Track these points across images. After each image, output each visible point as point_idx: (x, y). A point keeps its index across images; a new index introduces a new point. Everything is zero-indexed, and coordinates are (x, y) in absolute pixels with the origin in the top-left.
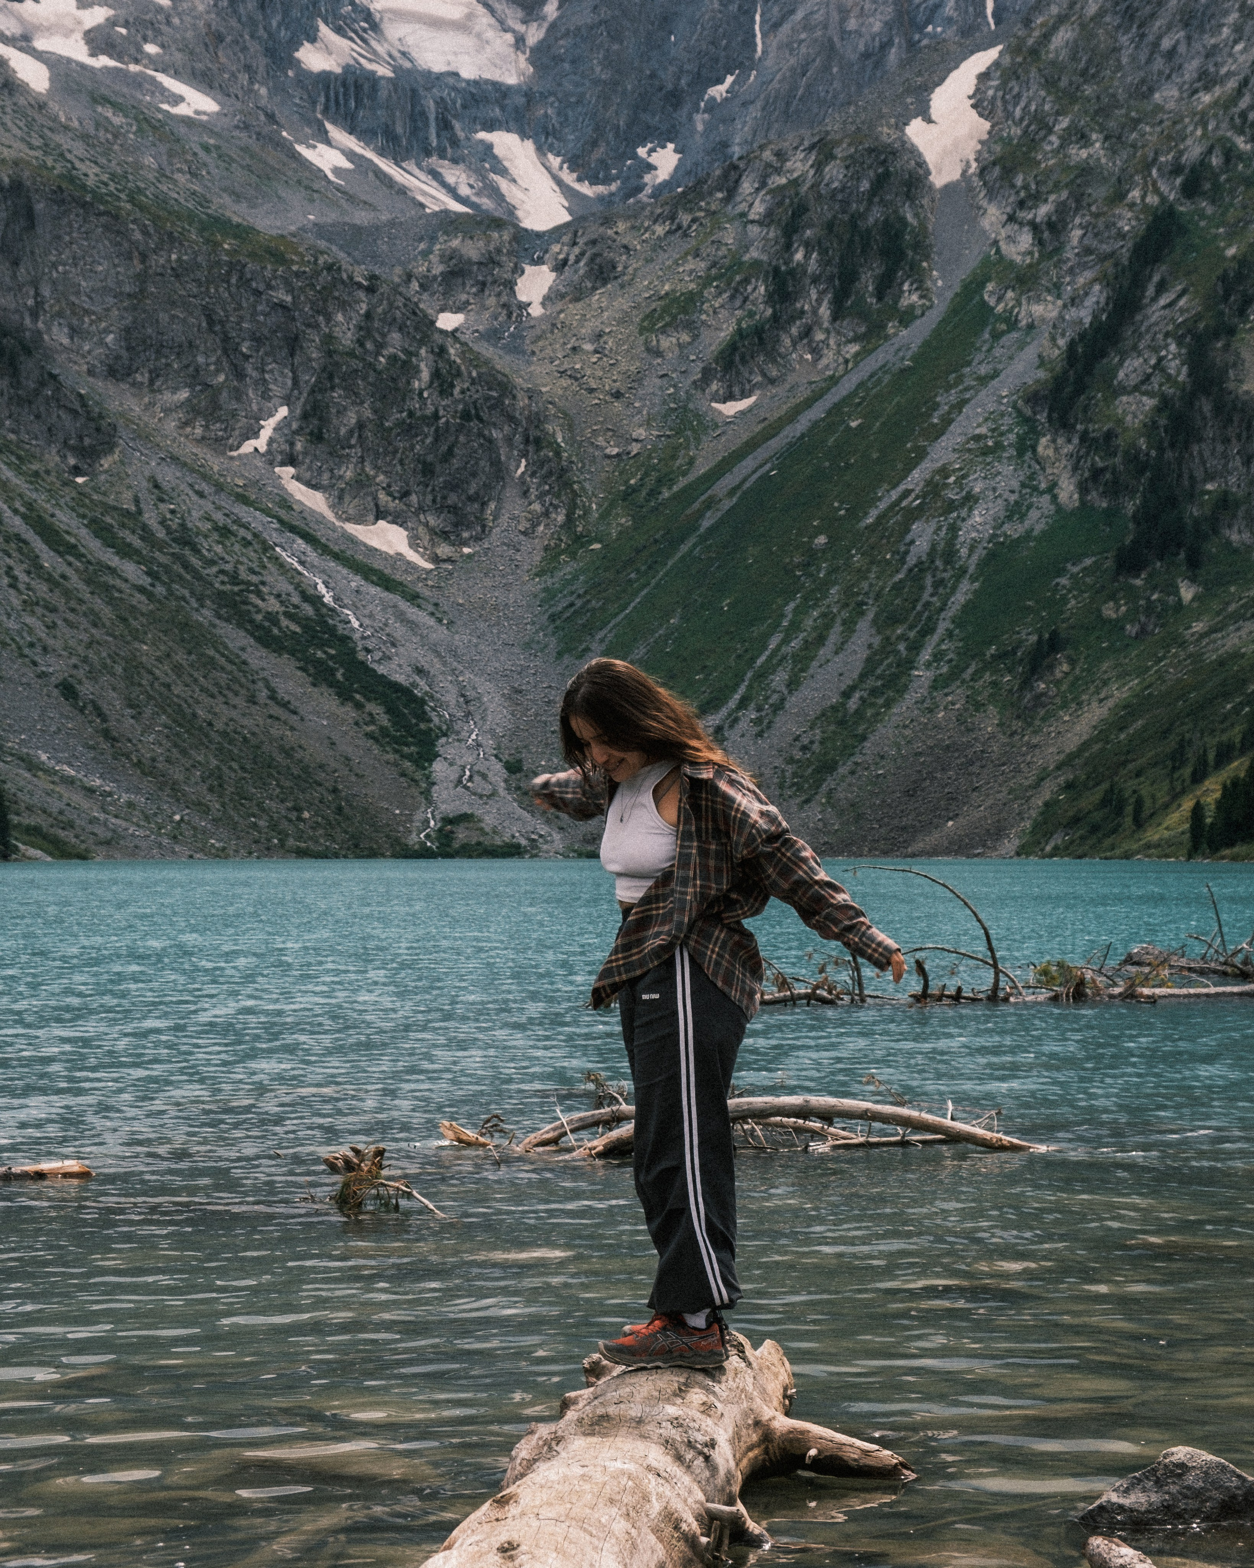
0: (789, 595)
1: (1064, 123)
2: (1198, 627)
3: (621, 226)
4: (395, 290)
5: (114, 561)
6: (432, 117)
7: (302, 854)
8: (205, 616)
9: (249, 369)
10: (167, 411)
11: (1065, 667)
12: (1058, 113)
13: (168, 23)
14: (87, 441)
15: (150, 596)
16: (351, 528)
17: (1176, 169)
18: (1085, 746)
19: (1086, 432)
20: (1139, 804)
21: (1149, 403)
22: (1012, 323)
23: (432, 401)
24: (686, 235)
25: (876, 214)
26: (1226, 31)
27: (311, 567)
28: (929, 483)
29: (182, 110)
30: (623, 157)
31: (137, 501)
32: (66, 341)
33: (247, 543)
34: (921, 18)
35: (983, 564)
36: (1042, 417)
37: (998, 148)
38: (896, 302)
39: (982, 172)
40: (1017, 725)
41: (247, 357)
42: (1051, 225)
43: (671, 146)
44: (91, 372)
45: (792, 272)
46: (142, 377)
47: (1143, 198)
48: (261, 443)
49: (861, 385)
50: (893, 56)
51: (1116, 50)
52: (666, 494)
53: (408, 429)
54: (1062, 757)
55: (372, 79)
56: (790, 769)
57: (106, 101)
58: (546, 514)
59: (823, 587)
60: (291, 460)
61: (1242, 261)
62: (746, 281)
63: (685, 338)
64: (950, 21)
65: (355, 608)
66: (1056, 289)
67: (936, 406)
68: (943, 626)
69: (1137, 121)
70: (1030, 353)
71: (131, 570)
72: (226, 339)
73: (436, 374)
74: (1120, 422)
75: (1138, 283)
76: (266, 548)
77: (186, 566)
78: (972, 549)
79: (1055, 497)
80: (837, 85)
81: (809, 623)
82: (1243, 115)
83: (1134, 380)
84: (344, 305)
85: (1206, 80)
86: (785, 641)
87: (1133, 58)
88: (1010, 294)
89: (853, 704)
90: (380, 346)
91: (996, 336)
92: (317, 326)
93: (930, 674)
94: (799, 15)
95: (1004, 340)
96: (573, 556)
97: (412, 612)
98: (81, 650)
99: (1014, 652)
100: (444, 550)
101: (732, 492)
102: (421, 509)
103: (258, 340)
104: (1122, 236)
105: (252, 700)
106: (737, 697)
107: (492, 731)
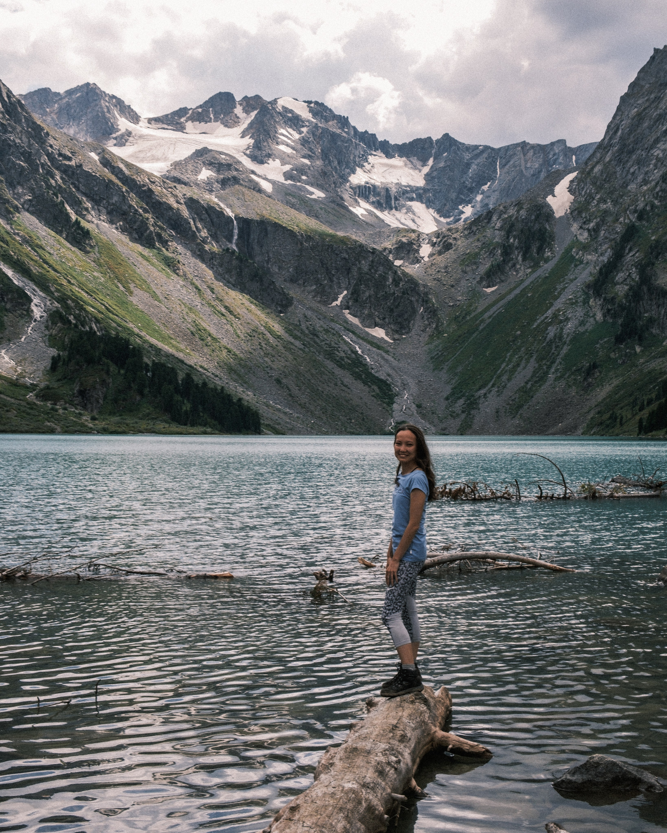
0: (508, 351)
1: (598, 196)
2: (642, 361)
3: (453, 231)
4: (381, 252)
5: (293, 340)
6: (393, 197)
7: (352, 433)
8: (321, 358)
9: (335, 279)
10: (309, 293)
11: (598, 374)
12: (597, 193)
13: (309, 169)
14: (284, 302)
15: (304, 351)
16: (367, 329)
17: (635, 211)
18: (604, 399)
19: (605, 297)
20: (622, 418)
21: (626, 288)
22: (581, 262)
23: (393, 289)
24: (475, 234)
25: (537, 226)
26: (651, 166)
27: (354, 342)
28: (554, 314)
29: (313, 197)
30: (454, 209)
31: (299, 321)
32: (277, 271)
33: (334, 335)
34: (552, 162)
35: (571, 341)
36: (591, 292)
37: (576, 205)
38: (543, 255)
39: (571, 213)
40: (582, 392)
41: (334, 275)
42: (594, 230)
43: (470, 205)
44: (285, 280)
45: (509, 246)
46: (301, 282)
47: (624, 220)
48: (338, 302)
49: (532, 282)
50: (543, 175)
51: (615, 172)
52: (468, 318)
53: (386, 297)
54: (596, 403)
55: (374, 186)
56: (508, 407)
57: (290, 194)
58: (430, 324)
59: (519, 348)
60: (348, 308)
61: (657, 241)
62: (494, 249)
63: (474, 267)
64: (560, 164)
65: (368, 355)
66: (596, 250)
67: (556, 289)
68: (558, 361)
69: (622, 196)
70: (587, 272)
71: (297, 343)
72: (327, 269)
73: (394, 280)
74: (617, 294)
75: (623, 248)
76: (341, 336)
77: (315, 342)
78: (568, 335)
79: (595, 319)
80: (524, 185)
81: (514, 360)
82: (657, 193)
83: (621, 280)
84: (364, 258)
85: (645, 182)
86: (507, 365)
87: (621, 175)
88: (581, 252)
89: (529, 386)
90: (376, 271)
91: (576, 266)
92: (356, 265)
93: (554, 376)
94: (511, 163)
95: (579, 267)
96: (438, 338)
97: (386, 356)
98: (282, 368)
99: (581, 368)
100: (396, 336)
101: (490, 317)
102: (390, 323)
103: (337, 269)
104: (617, 233)
105: (336, 385)
106: (491, 383)
107: (412, 394)
